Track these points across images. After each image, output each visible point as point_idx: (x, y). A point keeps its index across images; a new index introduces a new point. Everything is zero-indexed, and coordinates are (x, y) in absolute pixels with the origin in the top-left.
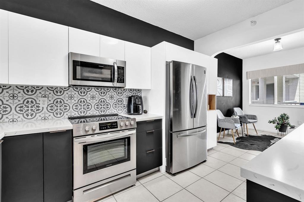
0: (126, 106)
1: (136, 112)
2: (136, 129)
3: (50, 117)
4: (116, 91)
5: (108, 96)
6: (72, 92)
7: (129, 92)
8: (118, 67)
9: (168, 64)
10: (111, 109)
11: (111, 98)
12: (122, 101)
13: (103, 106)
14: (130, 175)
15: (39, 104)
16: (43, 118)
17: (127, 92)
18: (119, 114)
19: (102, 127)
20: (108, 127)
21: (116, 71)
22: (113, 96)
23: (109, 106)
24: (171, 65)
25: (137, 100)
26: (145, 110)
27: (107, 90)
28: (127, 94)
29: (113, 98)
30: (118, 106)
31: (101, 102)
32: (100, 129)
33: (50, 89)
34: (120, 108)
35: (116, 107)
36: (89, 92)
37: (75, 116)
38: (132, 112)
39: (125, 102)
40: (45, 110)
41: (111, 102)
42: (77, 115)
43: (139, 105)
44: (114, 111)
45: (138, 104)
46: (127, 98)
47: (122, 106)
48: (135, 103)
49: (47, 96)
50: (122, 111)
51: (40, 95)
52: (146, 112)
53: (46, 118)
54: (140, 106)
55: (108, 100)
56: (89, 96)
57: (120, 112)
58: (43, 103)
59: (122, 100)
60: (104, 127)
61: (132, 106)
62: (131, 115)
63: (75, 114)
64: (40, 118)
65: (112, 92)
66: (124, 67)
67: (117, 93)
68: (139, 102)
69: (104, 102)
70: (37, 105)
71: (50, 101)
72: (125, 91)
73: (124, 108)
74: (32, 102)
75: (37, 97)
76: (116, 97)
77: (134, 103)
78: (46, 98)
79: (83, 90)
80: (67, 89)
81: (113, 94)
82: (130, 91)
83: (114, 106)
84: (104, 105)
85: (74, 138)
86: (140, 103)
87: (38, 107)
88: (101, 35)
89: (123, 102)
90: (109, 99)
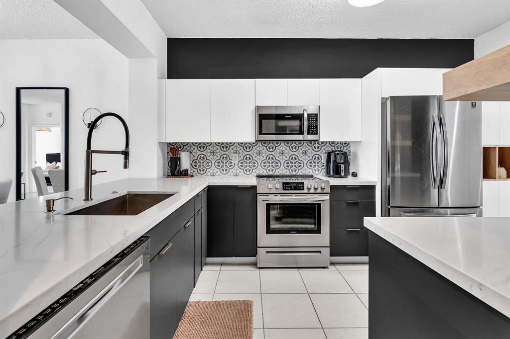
0: (325, 164)
1: (336, 174)
2: (329, 195)
3: (240, 174)
4: (311, 145)
5: (301, 151)
6: (260, 147)
7: (329, 145)
8: (309, 115)
9: (384, 102)
10: (304, 168)
11: (304, 154)
12: (320, 159)
13: (294, 165)
14: (320, 252)
15: (232, 160)
16: (235, 175)
17: (326, 145)
18: (315, 176)
19: (286, 187)
20: (293, 188)
21: (306, 120)
22: (307, 152)
23: (302, 165)
24: (388, 102)
25: (338, 157)
26: (353, 173)
27: (299, 144)
28: (326, 149)
29: (307, 154)
30: (314, 164)
31: (292, 159)
32: (284, 189)
33: (240, 144)
34: (317, 167)
35: (311, 166)
36: (278, 147)
37: (263, 174)
38: (331, 174)
39: (324, 160)
40: (236, 166)
41: (305, 159)
42: (265, 173)
43: (341, 163)
44: (309, 172)
45: (339, 162)
46: (326, 154)
47: (319, 164)
48: (335, 161)
49: (238, 152)
50: (319, 172)
51: (232, 151)
52: (355, 175)
53: (238, 174)
54: (342, 166)
55: (301, 157)
56: (278, 151)
57: (317, 173)
58: (235, 159)
59: (319, 157)
60: (288, 187)
61: (331, 165)
62: (329, 177)
63: (264, 172)
64: (232, 174)
65: (306, 147)
66: (317, 114)
67: (313, 147)
68: (341, 159)
69: (295, 159)
70: (230, 161)
71: (240, 157)
72: (324, 144)
73: (323, 168)
74: (226, 158)
75: (230, 153)
76: (311, 152)
77: (333, 161)
78: (238, 154)
79: (271, 144)
80: (255, 144)
81: (307, 149)
82: (332, 144)
83: (309, 164)
84: (295, 163)
85: (258, 195)
86: (342, 161)
87: (231, 163)
88: (288, 79)
89: (322, 160)
90: (301, 155)
